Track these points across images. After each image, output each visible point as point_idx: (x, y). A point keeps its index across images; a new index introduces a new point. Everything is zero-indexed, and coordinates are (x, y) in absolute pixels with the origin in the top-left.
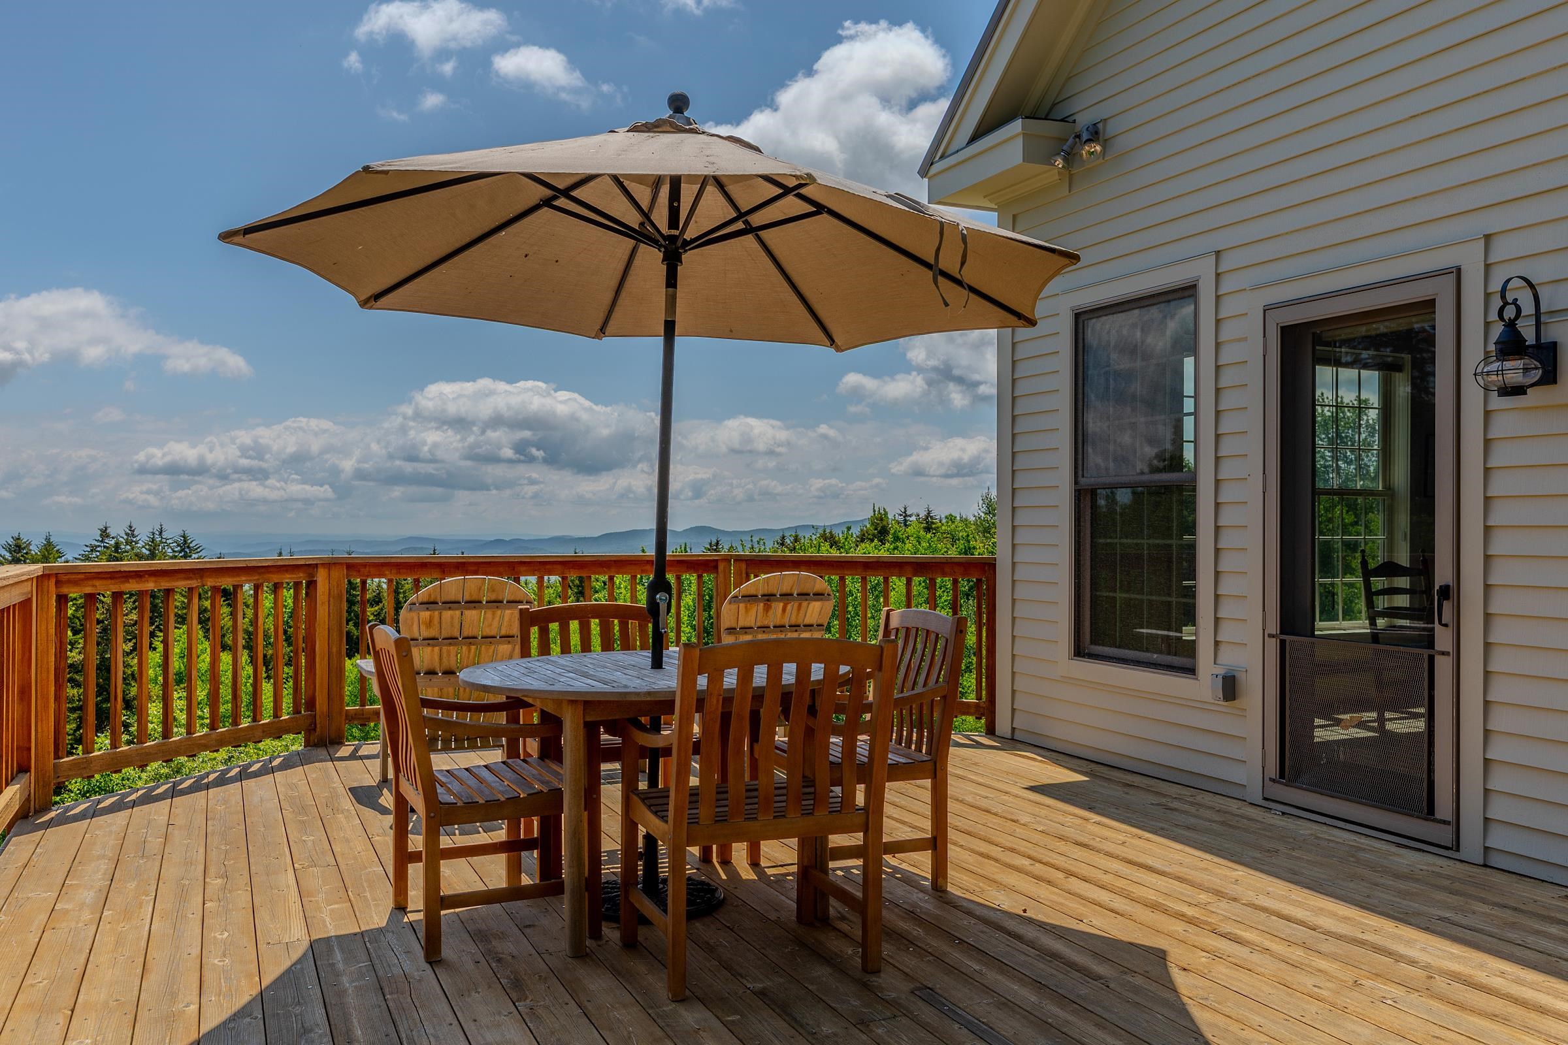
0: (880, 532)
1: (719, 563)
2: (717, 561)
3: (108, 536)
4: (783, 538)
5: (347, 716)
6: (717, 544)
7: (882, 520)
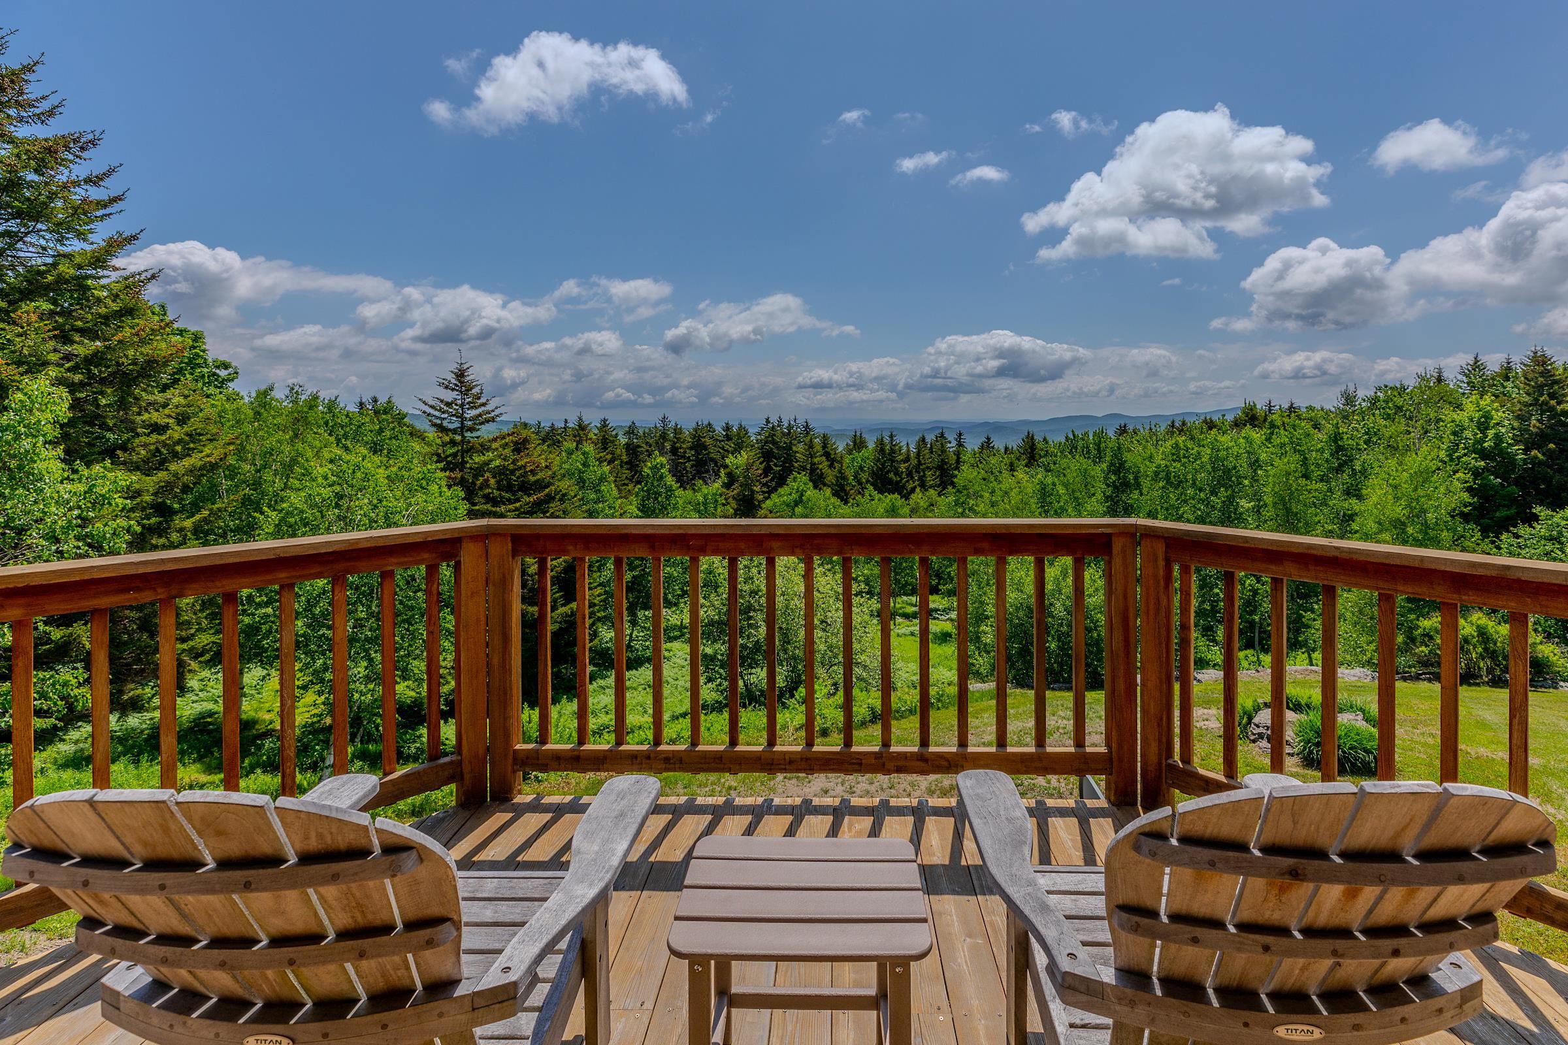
0: (1250, 418)
1: (1114, 539)
2: (1110, 535)
4: (1173, 422)
5: (515, 759)
6: (1125, 426)
7: (1251, 410)
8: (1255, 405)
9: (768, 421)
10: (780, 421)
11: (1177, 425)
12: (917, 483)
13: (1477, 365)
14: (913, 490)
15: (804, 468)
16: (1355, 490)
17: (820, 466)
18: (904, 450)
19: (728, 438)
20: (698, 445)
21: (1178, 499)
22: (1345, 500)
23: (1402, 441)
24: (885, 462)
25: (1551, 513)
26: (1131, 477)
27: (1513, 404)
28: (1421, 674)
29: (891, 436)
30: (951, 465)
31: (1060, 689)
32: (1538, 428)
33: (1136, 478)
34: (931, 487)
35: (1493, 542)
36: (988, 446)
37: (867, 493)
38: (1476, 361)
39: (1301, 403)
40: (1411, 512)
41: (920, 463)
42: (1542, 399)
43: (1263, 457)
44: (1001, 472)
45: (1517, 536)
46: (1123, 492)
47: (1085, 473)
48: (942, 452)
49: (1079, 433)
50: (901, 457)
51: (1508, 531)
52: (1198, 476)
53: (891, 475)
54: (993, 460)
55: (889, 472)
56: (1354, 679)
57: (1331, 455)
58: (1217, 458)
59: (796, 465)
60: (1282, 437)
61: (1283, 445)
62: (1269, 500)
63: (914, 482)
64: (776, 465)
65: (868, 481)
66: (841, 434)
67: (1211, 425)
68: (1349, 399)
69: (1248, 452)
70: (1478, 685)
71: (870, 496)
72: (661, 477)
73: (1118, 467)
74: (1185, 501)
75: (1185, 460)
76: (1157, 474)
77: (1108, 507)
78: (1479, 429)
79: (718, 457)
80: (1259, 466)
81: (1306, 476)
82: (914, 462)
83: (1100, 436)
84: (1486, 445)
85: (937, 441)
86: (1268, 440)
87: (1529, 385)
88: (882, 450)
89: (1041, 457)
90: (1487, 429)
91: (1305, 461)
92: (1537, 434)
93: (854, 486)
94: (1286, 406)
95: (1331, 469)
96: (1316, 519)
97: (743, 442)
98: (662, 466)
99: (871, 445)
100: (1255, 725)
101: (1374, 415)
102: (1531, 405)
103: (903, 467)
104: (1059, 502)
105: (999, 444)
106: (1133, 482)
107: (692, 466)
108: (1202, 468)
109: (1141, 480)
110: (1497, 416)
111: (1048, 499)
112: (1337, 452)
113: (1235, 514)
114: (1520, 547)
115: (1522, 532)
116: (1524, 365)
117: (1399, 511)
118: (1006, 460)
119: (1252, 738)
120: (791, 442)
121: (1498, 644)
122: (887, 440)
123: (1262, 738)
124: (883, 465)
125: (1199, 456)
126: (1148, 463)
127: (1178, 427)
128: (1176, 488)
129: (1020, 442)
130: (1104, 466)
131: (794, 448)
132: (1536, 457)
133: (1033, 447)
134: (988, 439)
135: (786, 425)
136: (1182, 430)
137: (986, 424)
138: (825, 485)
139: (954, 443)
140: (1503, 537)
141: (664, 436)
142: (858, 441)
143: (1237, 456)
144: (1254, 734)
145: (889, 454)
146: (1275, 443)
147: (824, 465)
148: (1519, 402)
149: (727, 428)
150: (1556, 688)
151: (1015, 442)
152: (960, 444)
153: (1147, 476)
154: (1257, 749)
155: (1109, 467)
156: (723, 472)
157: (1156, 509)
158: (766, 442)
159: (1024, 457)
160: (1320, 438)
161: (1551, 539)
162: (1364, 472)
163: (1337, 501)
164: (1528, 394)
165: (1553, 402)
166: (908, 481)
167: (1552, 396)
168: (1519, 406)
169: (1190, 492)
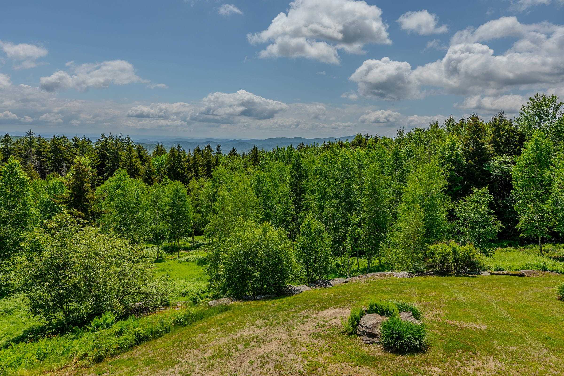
0: (359, 142)
3: (104, 137)
4: (325, 143)
6: (302, 144)
7: (360, 138)
8: (361, 135)
9: (103, 136)
10: (111, 136)
11: (326, 144)
12: (193, 174)
13: (450, 121)
14: (191, 178)
15: (126, 165)
16: (403, 179)
17: (136, 164)
18: (187, 154)
19: (77, 146)
20: (56, 150)
21: (325, 184)
22: (399, 184)
23: (423, 156)
24: (175, 162)
25: (478, 190)
26: (304, 172)
27: (464, 139)
28: (428, 272)
29: (179, 147)
30: (213, 163)
31: (261, 299)
32: (472, 150)
33: (306, 173)
34: (201, 176)
35: (455, 204)
36: (234, 154)
37: (164, 180)
38: (451, 118)
39: (381, 135)
40: (426, 191)
41: (195, 163)
42: (474, 137)
43: (365, 163)
44: (239, 168)
45: (465, 201)
46: (300, 180)
47: (281, 170)
48: (208, 156)
49: (280, 147)
50: (184, 159)
51: (462, 199)
52: (335, 173)
53: (179, 170)
54: (236, 161)
55: (177, 167)
56: (401, 277)
57: (394, 162)
58: (344, 163)
59: (121, 163)
60: (373, 153)
61: (374, 157)
62: (366, 185)
63: (192, 173)
64: (108, 163)
65: (165, 173)
66: (150, 145)
67: (342, 145)
68: (401, 134)
69: (359, 161)
70: (451, 275)
71: (166, 181)
72: (16, 173)
73: (297, 167)
74: (329, 185)
75: (330, 164)
76: (316, 171)
77: (291, 188)
78: (451, 150)
79: (69, 158)
80: (363, 167)
81: (383, 173)
82: (192, 162)
83: (291, 148)
84: (453, 157)
85: (206, 150)
86: (367, 154)
87: (470, 130)
88: (173, 155)
89: (260, 160)
90: (453, 150)
91: (382, 166)
92: (471, 153)
93: (156, 176)
94: (374, 136)
95: (393, 169)
96: (386, 194)
97: (86, 149)
98: (16, 165)
99: (168, 152)
100: (361, 325)
101: (410, 142)
102: (470, 139)
103: (185, 165)
104: (266, 187)
105: (240, 152)
106: (304, 174)
107: (52, 163)
108: (337, 168)
109: (309, 174)
110: (458, 144)
111: (261, 185)
112: (396, 161)
113: (351, 192)
114: (465, 206)
115: (467, 199)
116: (469, 121)
117: (422, 192)
118: (243, 162)
119: (359, 333)
120: (117, 150)
121: (460, 256)
122: (176, 149)
123: (364, 334)
124: (174, 164)
125: (336, 162)
126: (312, 165)
127: (327, 146)
128: (324, 179)
129: (250, 151)
130: (291, 166)
131: (120, 153)
132: (470, 163)
133: (257, 154)
134: (234, 149)
135: (115, 139)
136: (329, 147)
137: (235, 141)
138: (139, 175)
139: (215, 152)
140: (460, 201)
141: (30, 144)
142: (160, 149)
143: (353, 162)
144: (360, 331)
145: (177, 157)
146: (370, 156)
147: (138, 163)
148: (466, 138)
149: (76, 140)
150: (480, 274)
151: (248, 151)
152: (219, 152)
153: (311, 171)
154: (361, 341)
155: (293, 167)
156: (72, 168)
157: (315, 189)
158: (102, 149)
159: (252, 160)
160: (390, 153)
161: (476, 202)
162: (407, 171)
163: (396, 185)
164: (469, 135)
165: (478, 139)
166: (188, 173)
167: (478, 136)
168: (466, 140)
169: (331, 180)
